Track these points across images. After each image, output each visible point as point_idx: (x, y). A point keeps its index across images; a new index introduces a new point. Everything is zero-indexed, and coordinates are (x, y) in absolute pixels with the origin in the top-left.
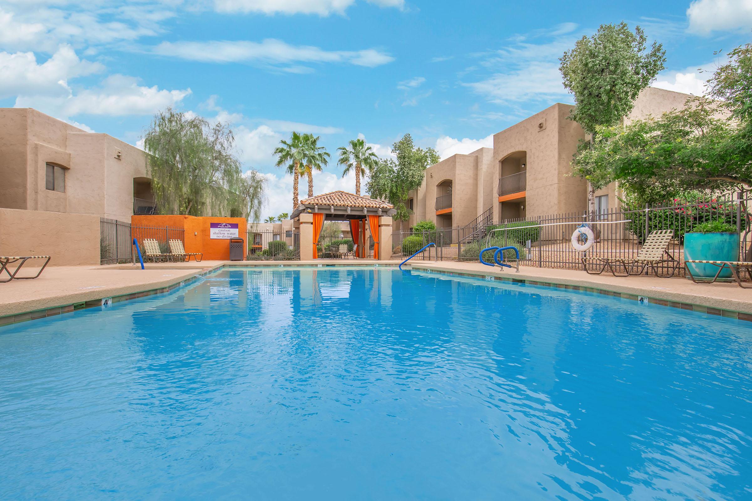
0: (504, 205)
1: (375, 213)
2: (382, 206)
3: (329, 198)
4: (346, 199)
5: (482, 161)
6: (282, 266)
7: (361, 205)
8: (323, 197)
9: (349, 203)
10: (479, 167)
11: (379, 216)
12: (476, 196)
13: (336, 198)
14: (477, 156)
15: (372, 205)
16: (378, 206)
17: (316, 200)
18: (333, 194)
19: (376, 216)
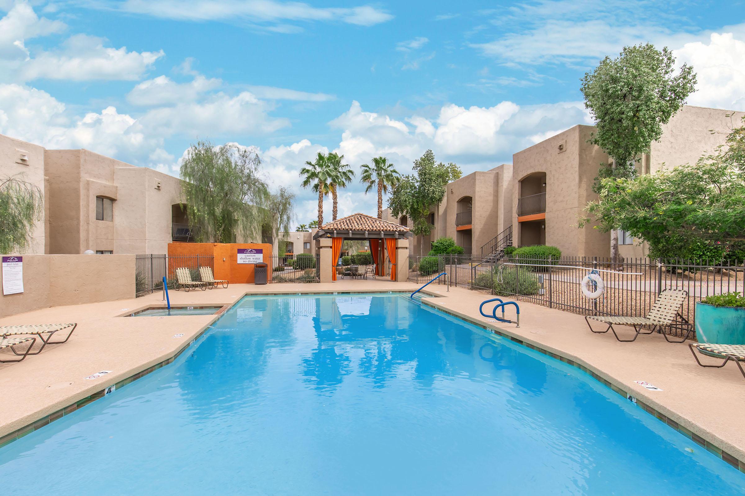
0: (523, 225)
1: (393, 236)
2: (399, 229)
3: (348, 221)
4: (365, 222)
5: (503, 178)
6: (300, 294)
7: (379, 228)
8: (342, 221)
9: (367, 227)
10: (500, 184)
11: (396, 239)
12: (497, 212)
13: (355, 222)
14: (498, 173)
15: (389, 229)
16: (395, 229)
17: (335, 225)
18: (353, 218)
19: (393, 239)
